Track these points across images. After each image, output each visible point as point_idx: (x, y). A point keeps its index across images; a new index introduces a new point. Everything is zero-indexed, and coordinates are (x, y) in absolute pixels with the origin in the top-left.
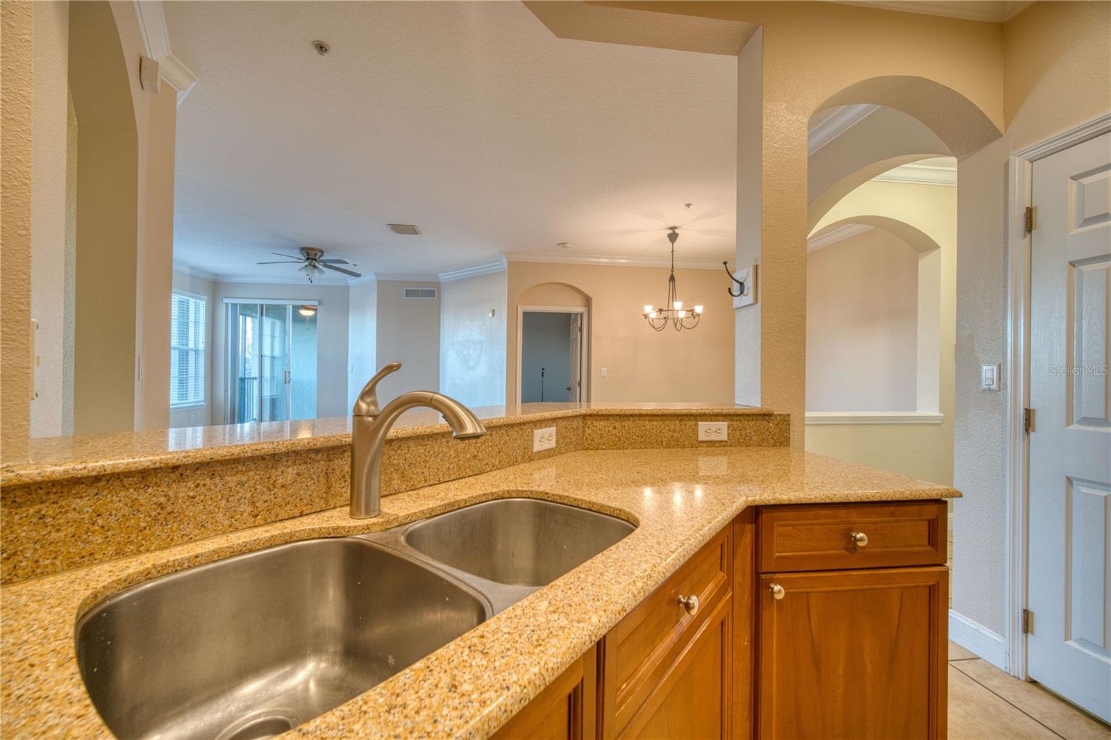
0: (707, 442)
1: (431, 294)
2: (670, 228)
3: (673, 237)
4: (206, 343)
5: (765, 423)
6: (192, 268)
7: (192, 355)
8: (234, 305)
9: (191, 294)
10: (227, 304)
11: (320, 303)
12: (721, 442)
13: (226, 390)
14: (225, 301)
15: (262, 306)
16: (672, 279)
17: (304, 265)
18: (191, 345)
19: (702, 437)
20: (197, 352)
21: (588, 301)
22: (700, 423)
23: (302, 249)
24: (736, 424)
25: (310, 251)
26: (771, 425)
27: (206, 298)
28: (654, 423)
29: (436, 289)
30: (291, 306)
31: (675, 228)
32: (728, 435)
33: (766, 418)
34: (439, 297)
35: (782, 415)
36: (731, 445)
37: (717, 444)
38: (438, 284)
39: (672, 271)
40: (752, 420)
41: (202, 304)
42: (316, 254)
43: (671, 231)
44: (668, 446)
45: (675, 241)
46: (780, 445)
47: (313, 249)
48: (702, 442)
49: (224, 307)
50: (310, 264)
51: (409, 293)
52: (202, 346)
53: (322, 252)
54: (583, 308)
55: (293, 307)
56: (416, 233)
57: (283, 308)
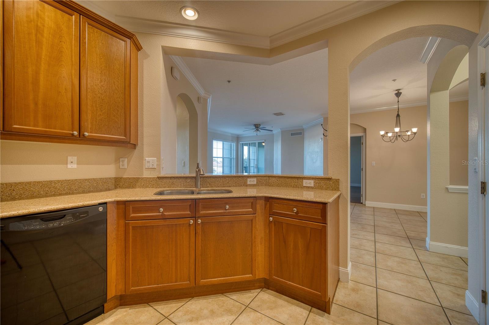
0: (306, 187)
1: (300, 134)
2: (397, 90)
3: (398, 94)
4: (236, 156)
5: (328, 181)
6: (232, 134)
7: (232, 159)
8: (242, 144)
10: (241, 144)
11: (265, 141)
12: (312, 187)
13: (241, 170)
14: (240, 143)
15: (250, 143)
16: (398, 115)
17: (256, 129)
18: (232, 157)
19: (304, 185)
21: (365, 130)
22: (304, 180)
23: (254, 125)
24: (317, 181)
26: (331, 182)
27: (235, 142)
28: (289, 180)
29: (302, 132)
30: (257, 143)
31: (399, 90)
32: (314, 185)
33: (329, 180)
34: (303, 135)
35: (336, 179)
36: (315, 188)
37: (310, 188)
38: (303, 130)
39: (398, 112)
40: (323, 180)
41: (235, 144)
42: (258, 126)
43: (397, 92)
44: (293, 187)
45: (399, 96)
46: (335, 190)
47: (257, 125)
48: (305, 187)
49: (240, 144)
50: (257, 129)
51: (292, 134)
52: (235, 157)
53: (260, 125)
54: (363, 133)
55: (258, 143)
56: (283, 115)
57: (255, 143)
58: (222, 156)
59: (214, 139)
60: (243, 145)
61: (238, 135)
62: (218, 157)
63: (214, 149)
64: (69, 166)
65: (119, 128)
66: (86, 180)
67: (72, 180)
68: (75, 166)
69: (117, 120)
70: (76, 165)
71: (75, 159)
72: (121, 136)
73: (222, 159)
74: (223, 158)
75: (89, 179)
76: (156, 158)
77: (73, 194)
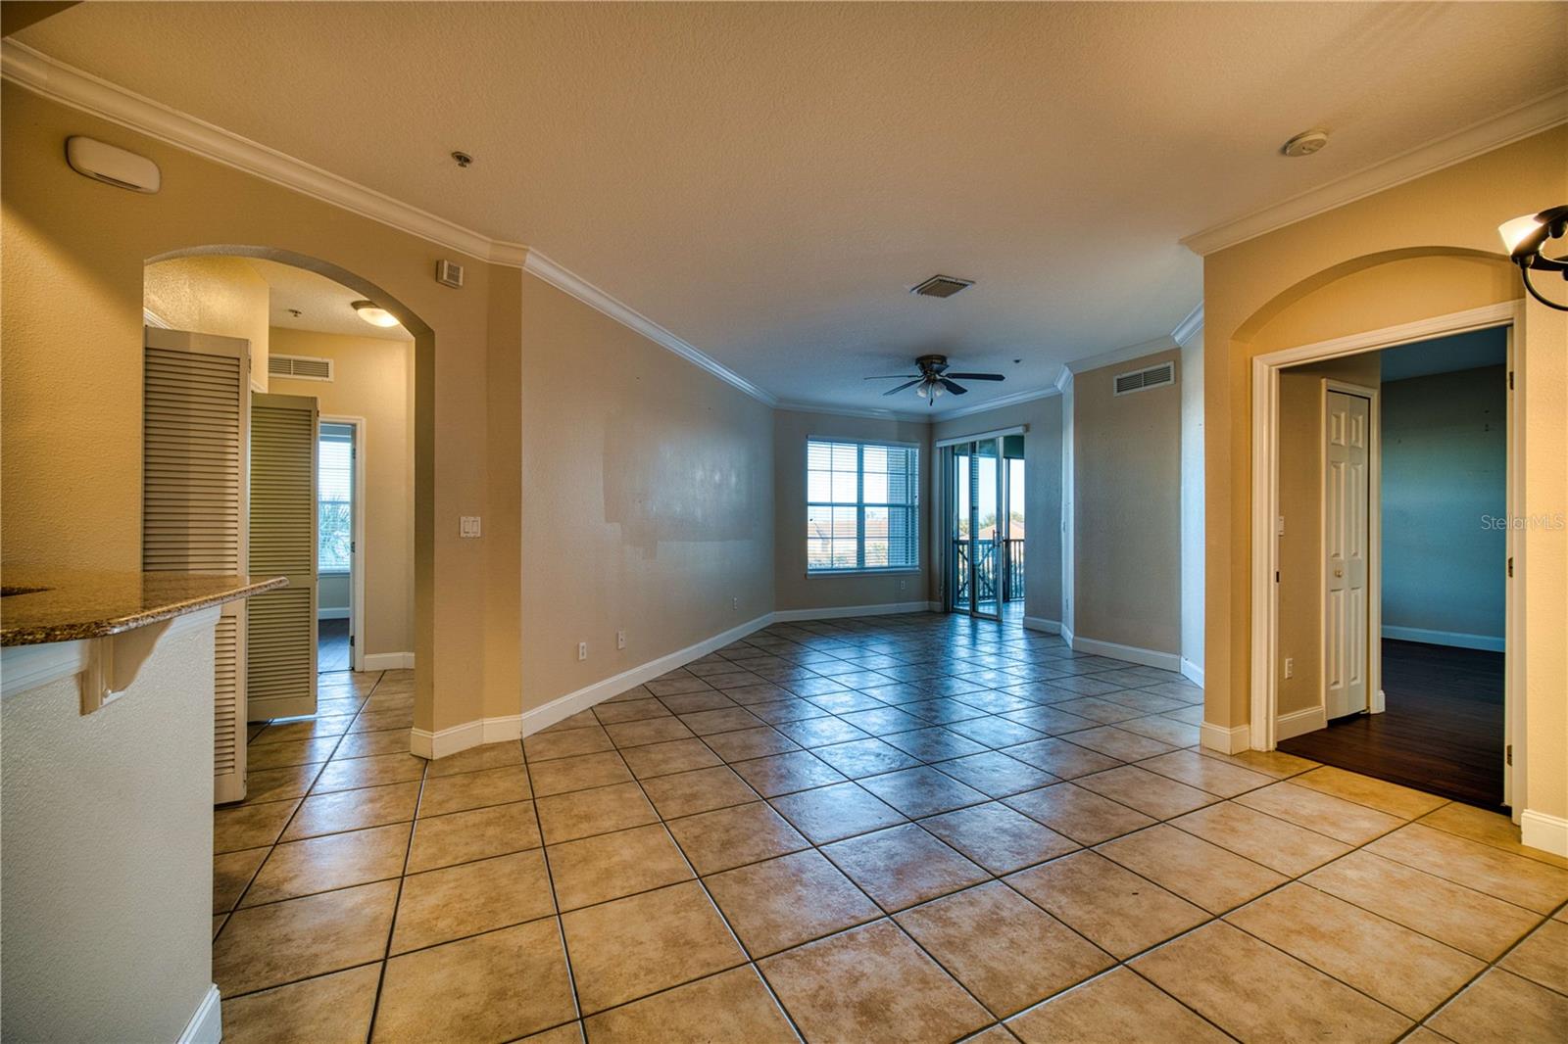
1: (1163, 375)
4: (922, 497)
6: (896, 412)
8: (948, 447)
9: (898, 443)
10: (941, 448)
11: (1027, 428)
13: (940, 555)
14: (939, 445)
17: (925, 379)
20: (913, 507)
23: (914, 360)
25: (925, 362)
27: (918, 445)
29: (1171, 364)
30: (1001, 441)
34: (1179, 379)
38: (1176, 353)
41: (917, 451)
42: (934, 364)
47: (928, 358)
49: (938, 451)
50: (928, 379)
51: (1123, 385)
52: (916, 502)
53: (943, 359)
54: (1510, 303)
55: (1006, 438)
56: (965, 285)
57: (992, 441)
58: (855, 501)
59: (809, 436)
60: (954, 452)
61: (930, 416)
62: (835, 501)
63: (810, 475)
73: (855, 509)
74: (861, 506)
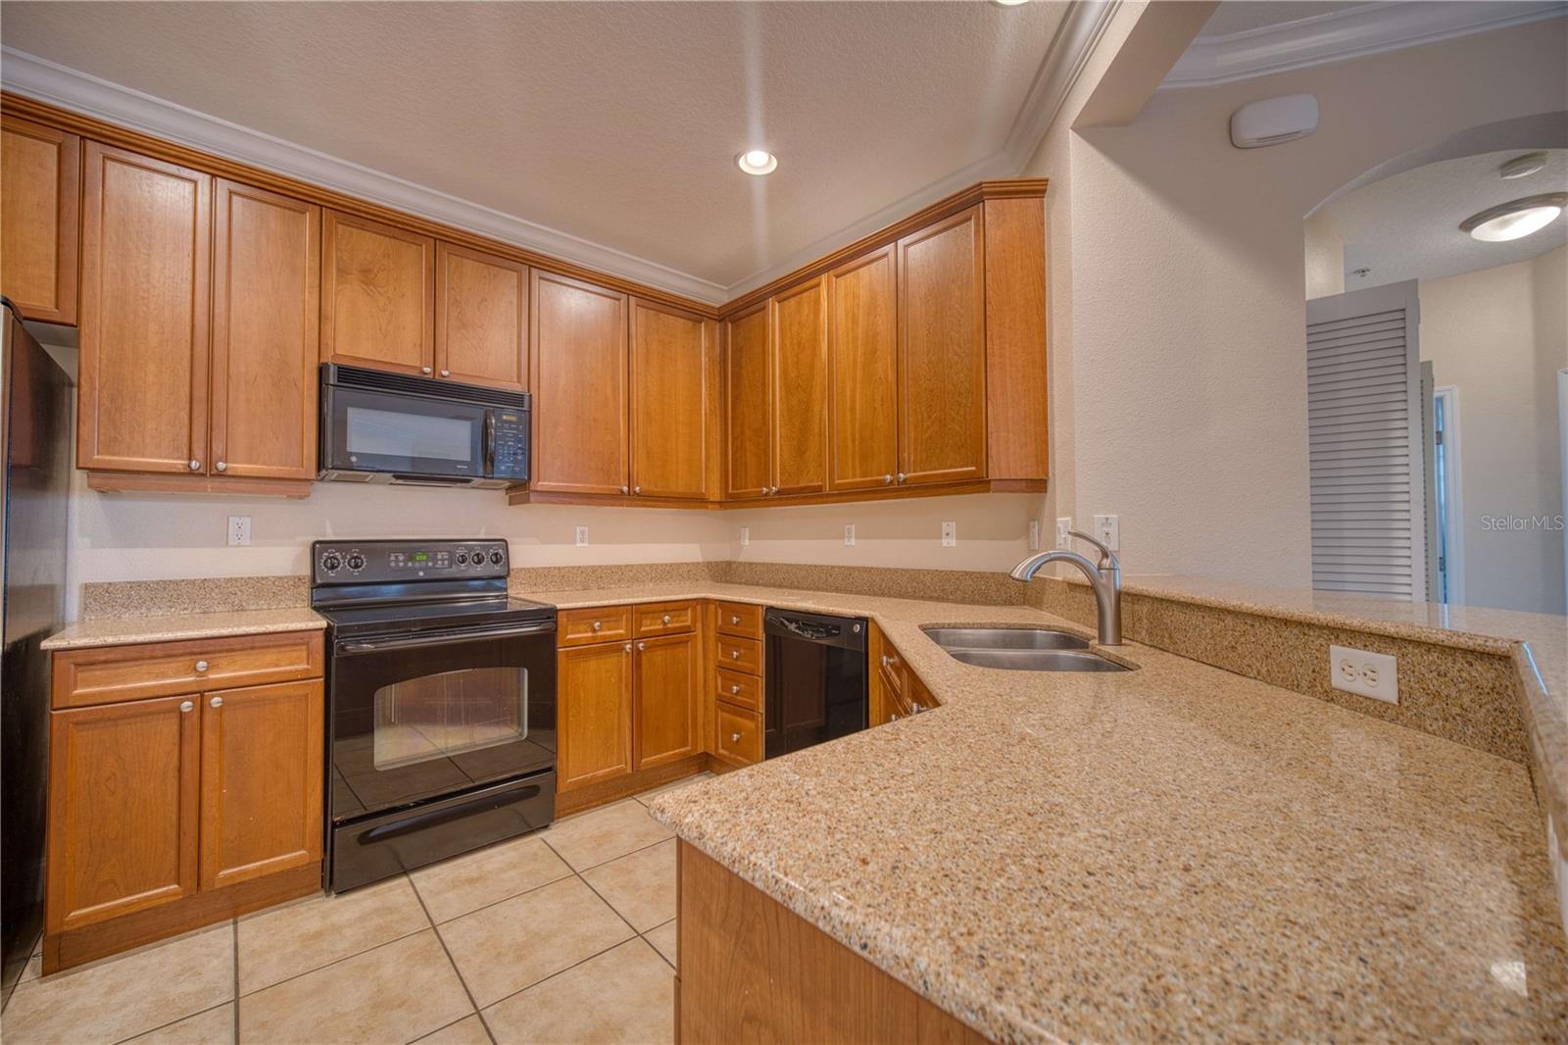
64: (945, 542)
65: (963, 446)
66: (967, 573)
67: (946, 572)
68: (953, 542)
69: (958, 428)
70: (954, 540)
71: (950, 527)
72: (967, 466)
75: (971, 573)
76: (1069, 518)
77: (947, 600)
